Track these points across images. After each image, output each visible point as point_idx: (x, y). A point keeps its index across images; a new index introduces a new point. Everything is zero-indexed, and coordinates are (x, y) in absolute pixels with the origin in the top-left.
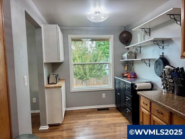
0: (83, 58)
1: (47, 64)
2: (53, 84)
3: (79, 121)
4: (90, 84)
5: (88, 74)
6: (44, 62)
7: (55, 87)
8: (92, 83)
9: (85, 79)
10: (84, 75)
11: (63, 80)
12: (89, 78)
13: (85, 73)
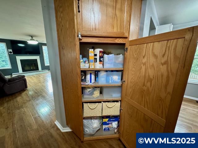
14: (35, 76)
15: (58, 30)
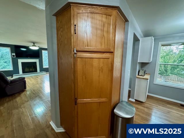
0: (166, 58)
1: (139, 63)
2: (141, 76)
3: (160, 107)
4: (169, 79)
5: (169, 71)
6: (138, 61)
7: (144, 79)
8: (171, 79)
9: (165, 75)
10: (165, 72)
11: (149, 74)
12: (170, 75)
13: (166, 71)
14: (34, 77)
15: (58, 44)
